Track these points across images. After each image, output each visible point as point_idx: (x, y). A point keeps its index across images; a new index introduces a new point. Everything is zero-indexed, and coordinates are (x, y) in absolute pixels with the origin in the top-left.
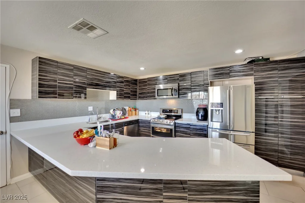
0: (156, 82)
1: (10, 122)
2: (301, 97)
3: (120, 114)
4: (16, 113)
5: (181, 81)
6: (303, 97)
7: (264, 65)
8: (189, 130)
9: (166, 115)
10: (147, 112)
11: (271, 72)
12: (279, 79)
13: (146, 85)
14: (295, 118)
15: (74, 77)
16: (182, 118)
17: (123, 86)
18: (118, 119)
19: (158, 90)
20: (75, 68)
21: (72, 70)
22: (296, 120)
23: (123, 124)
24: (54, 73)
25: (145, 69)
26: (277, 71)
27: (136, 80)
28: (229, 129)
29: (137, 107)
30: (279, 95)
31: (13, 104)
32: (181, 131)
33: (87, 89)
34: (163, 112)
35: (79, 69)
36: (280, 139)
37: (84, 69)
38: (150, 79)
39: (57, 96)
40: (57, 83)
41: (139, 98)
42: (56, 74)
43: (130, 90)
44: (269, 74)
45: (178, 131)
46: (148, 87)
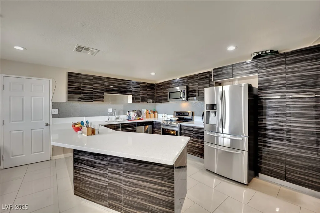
0: (169, 85)
1: (52, 118)
2: (314, 96)
3: (134, 115)
4: (56, 111)
5: (190, 83)
6: (316, 95)
7: (269, 59)
8: (192, 133)
9: (178, 117)
10: (164, 115)
11: (277, 67)
12: (287, 76)
13: (161, 89)
14: (306, 123)
15: (94, 85)
16: (194, 121)
17: (139, 91)
18: (133, 119)
19: (170, 93)
20: (94, 78)
21: (93, 79)
22: (308, 125)
23: (136, 124)
24: (79, 83)
25: (156, 74)
26: (285, 65)
27: (153, 85)
28: (222, 132)
29: (157, 110)
30: (287, 94)
31: (55, 105)
32: (185, 133)
33: (105, 94)
34: (176, 115)
35: (98, 78)
36: (288, 148)
37: (102, 78)
38: (164, 83)
39: (81, 100)
40: (81, 90)
41: (157, 101)
42: (80, 83)
43: (146, 94)
44: (275, 70)
45: (183, 133)
46: (163, 91)
